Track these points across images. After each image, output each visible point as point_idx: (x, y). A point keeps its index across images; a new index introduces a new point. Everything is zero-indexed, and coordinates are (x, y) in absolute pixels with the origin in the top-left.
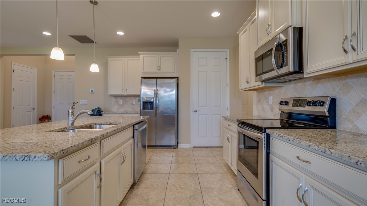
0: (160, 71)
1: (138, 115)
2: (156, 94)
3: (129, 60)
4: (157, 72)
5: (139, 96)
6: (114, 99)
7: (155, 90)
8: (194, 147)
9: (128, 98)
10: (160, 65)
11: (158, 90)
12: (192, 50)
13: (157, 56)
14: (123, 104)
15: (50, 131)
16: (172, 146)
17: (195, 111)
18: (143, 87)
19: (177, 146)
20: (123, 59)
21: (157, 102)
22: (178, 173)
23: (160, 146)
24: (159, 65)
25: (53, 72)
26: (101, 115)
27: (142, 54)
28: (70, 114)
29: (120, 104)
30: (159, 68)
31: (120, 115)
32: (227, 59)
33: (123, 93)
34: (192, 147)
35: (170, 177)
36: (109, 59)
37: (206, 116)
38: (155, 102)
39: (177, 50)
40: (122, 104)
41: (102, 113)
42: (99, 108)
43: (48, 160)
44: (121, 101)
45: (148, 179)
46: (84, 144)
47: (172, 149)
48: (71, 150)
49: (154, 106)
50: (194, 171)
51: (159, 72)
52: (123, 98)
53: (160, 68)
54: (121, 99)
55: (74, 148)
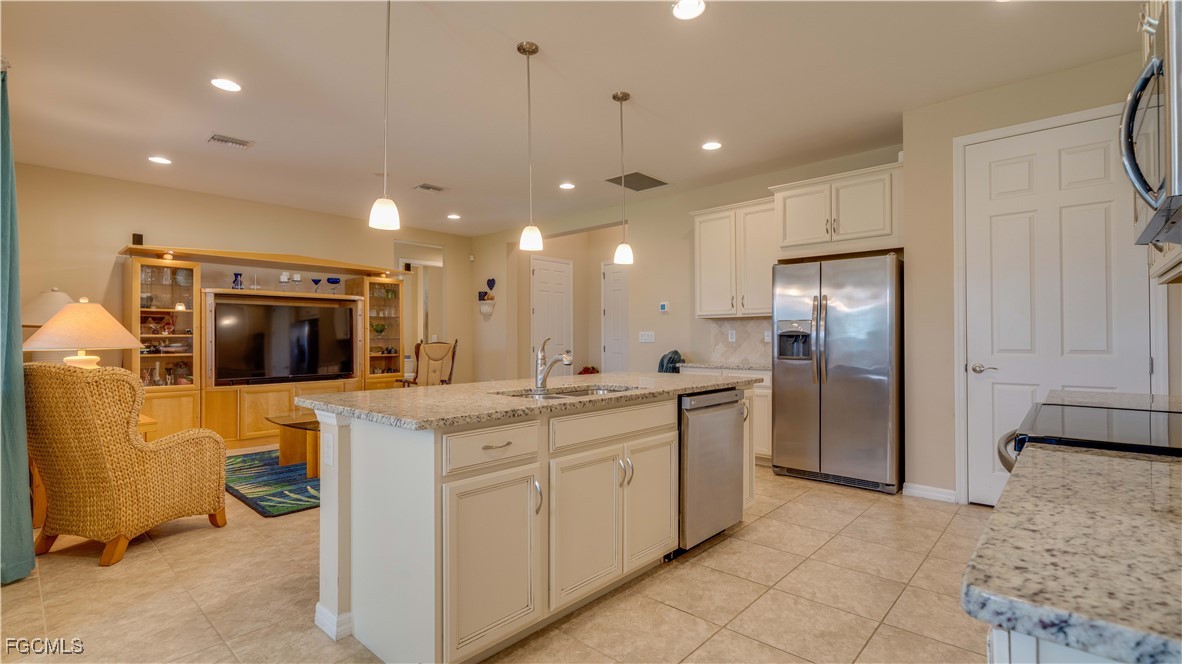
0: (838, 234)
2: (821, 308)
3: (747, 214)
5: (770, 318)
6: (713, 326)
7: (815, 298)
8: (972, 503)
9: (752, 324)
10: (838, 216)
11: (825, 297)
12: (959, 142)
13: (826, 187)
14: (736, 341)
15: (498, 393)
16: (876, 484)
17: (974, 370)
18: (779, 290)
19: (900, 488)
21: (822, 334)
22: (838, 563)
23: (834, 477)
24: (834, 216)
25: (602, 265)
26: (676, 370)
27: (779, 190)
28: (539, 362)
29: (730, 340)
30: (833, 226)
31: (720, 371)
33: (733, 311)
34: (964, 501)
35: (802, 567)
36: (697, 220)
37: (1033, 388)
38: (814, 334)
39: (901, 154)
40: (734, 340)
41: (677, 365)
42: (676, 352)
43: (416, 429)
44: (732, 335)
45: (734, 553)
46: (494, 416)
47: (877, 495)
48: (461, 422)
49: (813, 348)
50: (899, 574)
51: (835, 238)
52: (738, 324)
53: (838, 224)
54: (733, 329)
55: (468, 420)
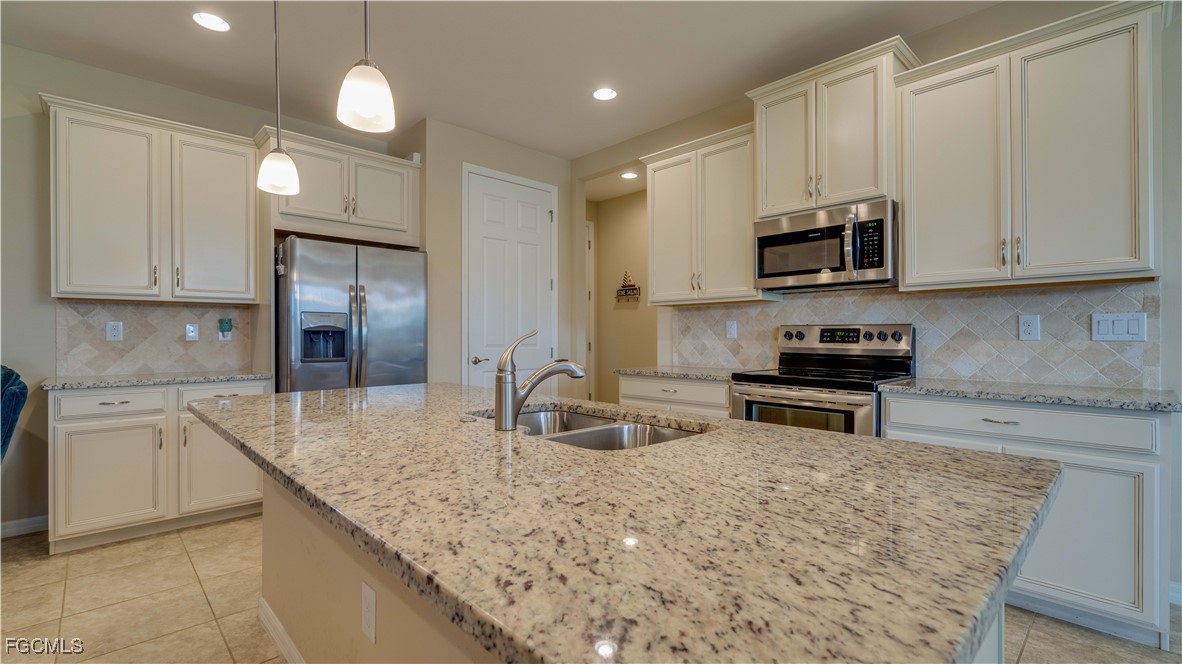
0: (358, 217)
1: (263, 383)
4: (344, 217)
10: (356, 195)
11: (363, 288)
12: (467, 167)
14: (126, 340)
17: (475, 360)
20: (155, 132)
21: (364, 330)
24: (352, 195)
29: (110, 338)
30: (351, 208)
32: (551, 212)
39: (416, 156)
40: (121, 338)
44: (115, 328)
49: (353, 347)
51: (353, 219)
52: (129, 311)
53: (357, 205)
54: (117, 319)
